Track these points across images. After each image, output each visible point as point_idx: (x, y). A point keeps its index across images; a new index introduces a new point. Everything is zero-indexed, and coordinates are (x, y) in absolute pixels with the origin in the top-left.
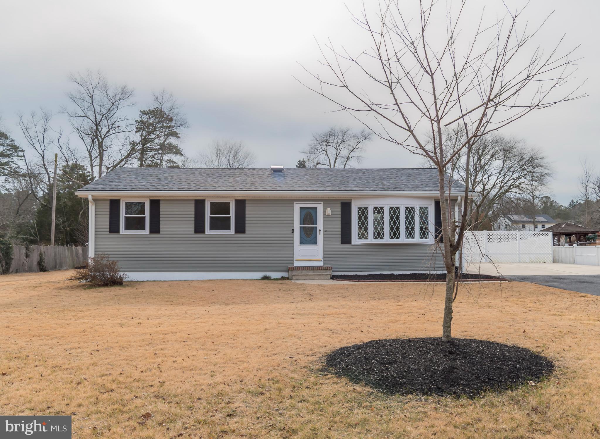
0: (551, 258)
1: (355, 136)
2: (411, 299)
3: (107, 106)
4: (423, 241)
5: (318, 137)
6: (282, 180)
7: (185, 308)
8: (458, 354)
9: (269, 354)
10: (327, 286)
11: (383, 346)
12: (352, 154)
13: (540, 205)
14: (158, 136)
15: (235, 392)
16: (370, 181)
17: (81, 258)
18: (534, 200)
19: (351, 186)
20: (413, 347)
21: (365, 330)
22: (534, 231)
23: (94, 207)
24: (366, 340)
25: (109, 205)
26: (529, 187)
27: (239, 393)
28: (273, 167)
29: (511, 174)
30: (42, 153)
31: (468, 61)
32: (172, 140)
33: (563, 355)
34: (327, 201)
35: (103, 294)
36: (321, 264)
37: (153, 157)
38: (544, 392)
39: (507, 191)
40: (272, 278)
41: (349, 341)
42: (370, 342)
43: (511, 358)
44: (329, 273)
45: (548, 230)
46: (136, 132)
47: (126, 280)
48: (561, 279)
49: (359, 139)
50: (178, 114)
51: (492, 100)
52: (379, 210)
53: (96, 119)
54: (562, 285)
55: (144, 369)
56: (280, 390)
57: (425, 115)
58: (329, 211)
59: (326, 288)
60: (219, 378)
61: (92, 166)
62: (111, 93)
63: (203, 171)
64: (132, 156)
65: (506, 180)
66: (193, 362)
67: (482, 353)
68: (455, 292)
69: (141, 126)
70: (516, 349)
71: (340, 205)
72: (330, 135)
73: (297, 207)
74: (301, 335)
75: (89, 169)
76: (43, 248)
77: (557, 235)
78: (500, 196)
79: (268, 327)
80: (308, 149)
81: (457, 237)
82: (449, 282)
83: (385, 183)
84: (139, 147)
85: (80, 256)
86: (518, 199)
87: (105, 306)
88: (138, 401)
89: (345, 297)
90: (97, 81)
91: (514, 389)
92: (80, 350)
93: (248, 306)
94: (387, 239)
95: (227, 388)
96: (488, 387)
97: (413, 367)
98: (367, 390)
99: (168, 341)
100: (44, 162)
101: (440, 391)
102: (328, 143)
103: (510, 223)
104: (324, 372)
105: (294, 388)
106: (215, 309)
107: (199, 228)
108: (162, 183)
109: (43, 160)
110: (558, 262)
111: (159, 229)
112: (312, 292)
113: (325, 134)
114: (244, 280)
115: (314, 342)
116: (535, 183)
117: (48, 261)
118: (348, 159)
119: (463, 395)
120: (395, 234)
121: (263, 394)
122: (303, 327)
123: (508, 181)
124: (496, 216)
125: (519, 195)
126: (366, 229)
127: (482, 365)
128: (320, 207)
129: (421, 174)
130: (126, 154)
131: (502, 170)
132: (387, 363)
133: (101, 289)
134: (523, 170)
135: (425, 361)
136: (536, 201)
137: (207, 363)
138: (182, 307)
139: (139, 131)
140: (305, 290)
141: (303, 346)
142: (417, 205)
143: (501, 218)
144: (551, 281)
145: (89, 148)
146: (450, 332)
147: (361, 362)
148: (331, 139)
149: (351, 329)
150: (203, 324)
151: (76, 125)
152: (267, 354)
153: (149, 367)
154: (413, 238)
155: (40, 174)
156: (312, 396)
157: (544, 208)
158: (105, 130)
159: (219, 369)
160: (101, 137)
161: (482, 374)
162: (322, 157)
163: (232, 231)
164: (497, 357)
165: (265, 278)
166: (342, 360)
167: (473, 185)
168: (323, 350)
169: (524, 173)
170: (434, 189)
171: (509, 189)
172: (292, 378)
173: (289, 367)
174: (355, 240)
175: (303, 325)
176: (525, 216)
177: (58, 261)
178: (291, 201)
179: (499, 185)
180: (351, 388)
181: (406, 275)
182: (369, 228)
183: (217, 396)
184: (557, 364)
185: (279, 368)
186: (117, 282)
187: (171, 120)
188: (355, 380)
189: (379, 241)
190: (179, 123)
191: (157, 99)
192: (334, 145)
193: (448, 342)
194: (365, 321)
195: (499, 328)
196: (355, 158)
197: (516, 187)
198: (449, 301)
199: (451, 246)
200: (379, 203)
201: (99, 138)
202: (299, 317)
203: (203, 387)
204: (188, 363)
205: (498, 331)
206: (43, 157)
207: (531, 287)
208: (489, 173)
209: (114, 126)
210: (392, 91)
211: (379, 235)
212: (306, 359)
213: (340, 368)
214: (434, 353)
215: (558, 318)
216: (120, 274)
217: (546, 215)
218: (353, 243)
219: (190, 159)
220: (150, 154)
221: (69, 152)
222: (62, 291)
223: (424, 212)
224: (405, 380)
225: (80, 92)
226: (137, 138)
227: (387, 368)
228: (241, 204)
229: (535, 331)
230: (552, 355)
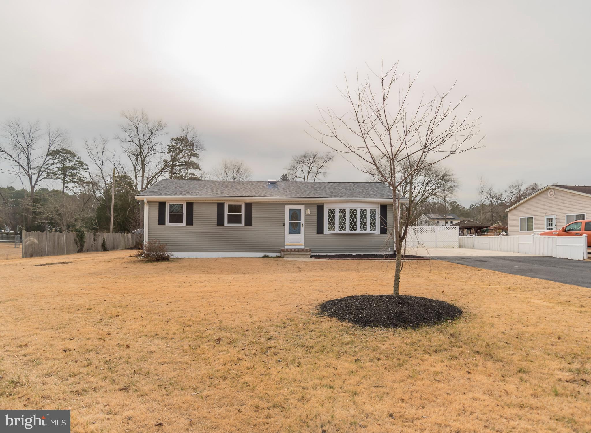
0: (457, 245)
1: (322, 158)
2: (366, 271)
3: (148, 134)
4: (372, 232)
5: (296, 159)
6: (276, 189)
7: (217, 276)
8: (404, 304)
9: (283, 304)
10: (309, 262)
11: (356, 299)
12: (320, 171)
13: (449, 207)
14: (184, 156)
15: (268, 326)
16: (336, 191)
17: (131, 242)
18: (445, 204)
19: (324, 194)
20: (375, 300)
21: (340, 290)
22: (446, 226)
23: (148, 207)
24: (343, 297)
25: (158, 205)
26: (442, 195)
27: (271, 327)
28: (269, 180)
29: (430, 185)
30: (101, 167)
31: (413, 123)
32: (194, 159)
33: (468, 305)
34: (308, 205)
35: (158, 266)
36: (303, 247)
37: (179, 171)
38: (457, 326)
39: (427, 197)
40: (270, 256)
41: (332, 297)
42: (347, 297)
43: (437, 307)
44: (309, 253)
45: (455, 225)
46: (168, 153)
47: (172, 257)
48: (465, 258)
49: (325, 160)
50: (198, 141)
51: (427, 147)
52: (343, 211)
53: (140, 144)
54: (466, 263)
55: (206, 313)
56: (296, 325)
57: (385, 155)
58: (308, 211)
59: (308, 264)
60: (255, 318)
61: (136, 176)
62: (151, 126)
63: (221, 182)
64: (165, 170)
65: (427, 190)
66: (236, 309)
67: (419, 303)
68: (401, 265)
69: (171, 149)
70: (438, 302)
71: (316, 207)
72: (304, 157)
73: (287, 208)
74: (299, 293)
75: (134, 178)
76: (105, 234)
77: (462, 229)
78: (422, 201)
79: (277, 288)
80: (289, 166)
81: (403, 232)
82: (398, 259)
83: (347, 192)
84: (170, 164)
85: (130, 240)
86: (435, 203)
87: (163, 274)
88: (209, 331)
89: (322, 270)
90: (141, 117)
91: (439, 324)
92: (158, 302)
93: (259, 275)
94: (348, 231)
95: (263, 324)
96: (424, 323)
97: (377, 311)
98: (350, 325)
99: (214, 297)
100: (102, 173)
101: (395, 325)
102: (303, 162)
103: (429, 220)
104: (321, 315)
105: (305, 324)
106: (238, 276)
107: (220, 222)
108: (194, 191)
109: (102, 172)
110: (463, 247)
111: (193, 222)
112: (300, 266)
113: (301, 156)
114: (251, 258)
115: (309, 297)
116: (446, 192)
117: (109, 244)
118: (317, 174)
119: (409, 327)
120: (353, 227)
121: (286, 327)
122: (300, 289)
123: (428, 190)
124: (419, 215)
125: (436, 201)
126: (334, 224)
127: (419, 310)
128: (302, 208)
129: (370, 187)
130: (160, 169)
131: (424, 183)
132: (360, 309)
133: (156, 263)
134: (438, 183)
135: (384, 308)
136: (447, 205)
137: (244, 309)
138: (215, 275)
139: (170, 152)
140: (294, 265)
141: (303, 300)
142: (368, 208)
143: (423, 217)
144: (458, 260)
145: (134, 164)
146: (398, 290)
147: (344, 309)
148: (305, 160)
149: (331, 290)
150: (233, 287)
151: (125, 148)
152: (281, 305)
153: (208, 312)
154: (365, 230)
155: (99, 182)
156: (317, 328)
157: (452, 209)
158: (146, 151)
159: (253, 313)
160: (143, 156)
161: (419, 316)
162: (299, 173)
163: (243, 224)
164: (428, 306)
165: (265, 257)
166: (331, 308)
167: (404, 193)
168: (317, 302)
169: (439, 185)
170: (380, 197)
171: (429, 196)
172: (302, 318)
173: (298, 312)
174: (326, 231)
175: (299, 287)
176: (440, 215)
177: (115, 244)
178: (283, 204)
179: (422, 193)
180: (340, 324)
181: (360, 255)
182: (336, 223)
183: (258, 328)
184: (464, 310)
185: (292, 313)
186: (166, 259)
187: (193, 145)
188: (342, 318)
189: (342, 232)
190: (198, 147)
191: (183, 130)
192: (307, 164)
193: (397, 297)
194: (339, 285)
195: (427, 289)
196: (322, 173)
197: (433, 195)
198: (398, 271)
199: (400, 237)
200: (343, 206)
201: (142, 157)
202: (295, 282)
203: (247, 324)
204: (232, 310)
205: (426, 291)
206: (102, 170)
207: (445, 264)
208: (415, 185)
209: (152, 149)
210: (364, 140)
211: (342, 228)
212: (307, 307)
213: (330, 313)
214: (389, 303)
215: (464, 284)
216: (168, 253)
217: (454, 215)
218: (325, 233)
219: (206, 173)
220: (178, 168)
221: (120, 167)
222: (129, 265)
223: (373, 212)
224: (373, 319)
225: (129, 125)
226: (169, 157)
227: (361, 312)
228: (249, 206)
229: (450, 291)
230: (461, 305)
